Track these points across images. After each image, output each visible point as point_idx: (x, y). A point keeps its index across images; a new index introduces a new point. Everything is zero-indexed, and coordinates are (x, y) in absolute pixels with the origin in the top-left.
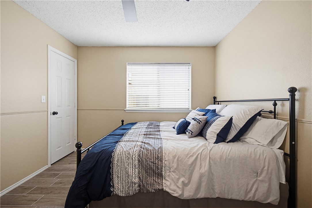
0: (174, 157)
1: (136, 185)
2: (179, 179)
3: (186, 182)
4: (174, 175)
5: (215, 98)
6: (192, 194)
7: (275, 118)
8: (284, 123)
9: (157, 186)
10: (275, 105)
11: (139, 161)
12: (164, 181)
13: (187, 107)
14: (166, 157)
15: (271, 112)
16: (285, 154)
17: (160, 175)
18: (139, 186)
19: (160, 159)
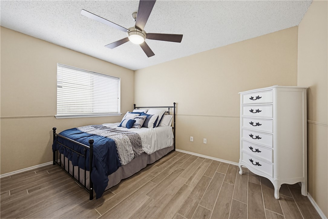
0: (145, 136)
1: (133, 155)
2: (148, 146)
3: (150, 146)
4: (146, 145)
5: (135, 105)
6: (153, 151)
7: (169, 114)
8: (172, 116)
9: (141, 152)
10: (169, 109)
11: (131, 142)
12: (143, 149)
13: (116, 111)
14: (142, 137)
15: (167, 112)
16: (173, 128)
17: (141, 146)
18: (134, 154)
19: (139, 138)
